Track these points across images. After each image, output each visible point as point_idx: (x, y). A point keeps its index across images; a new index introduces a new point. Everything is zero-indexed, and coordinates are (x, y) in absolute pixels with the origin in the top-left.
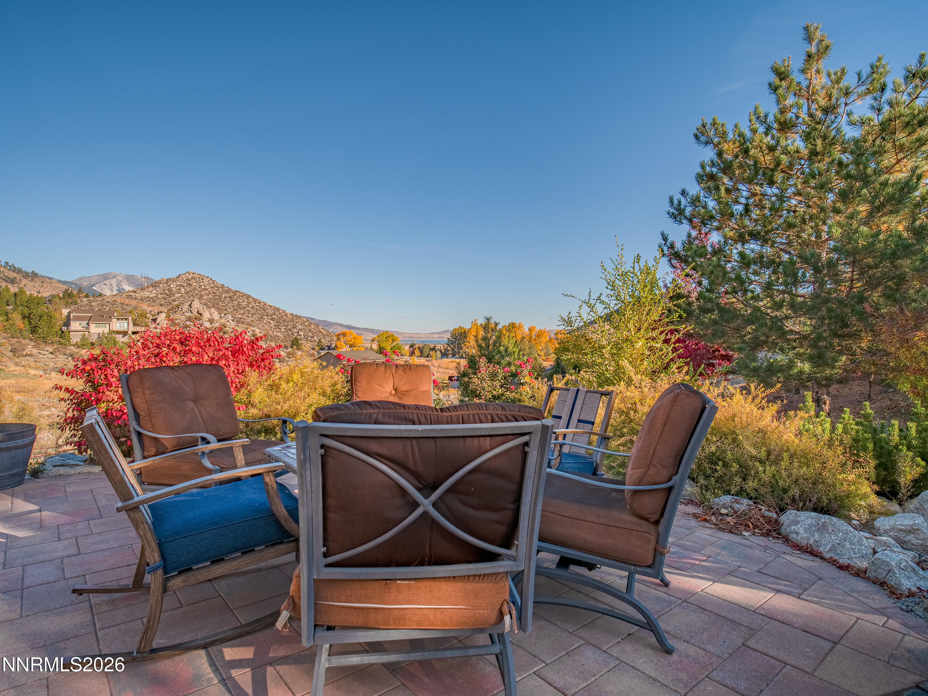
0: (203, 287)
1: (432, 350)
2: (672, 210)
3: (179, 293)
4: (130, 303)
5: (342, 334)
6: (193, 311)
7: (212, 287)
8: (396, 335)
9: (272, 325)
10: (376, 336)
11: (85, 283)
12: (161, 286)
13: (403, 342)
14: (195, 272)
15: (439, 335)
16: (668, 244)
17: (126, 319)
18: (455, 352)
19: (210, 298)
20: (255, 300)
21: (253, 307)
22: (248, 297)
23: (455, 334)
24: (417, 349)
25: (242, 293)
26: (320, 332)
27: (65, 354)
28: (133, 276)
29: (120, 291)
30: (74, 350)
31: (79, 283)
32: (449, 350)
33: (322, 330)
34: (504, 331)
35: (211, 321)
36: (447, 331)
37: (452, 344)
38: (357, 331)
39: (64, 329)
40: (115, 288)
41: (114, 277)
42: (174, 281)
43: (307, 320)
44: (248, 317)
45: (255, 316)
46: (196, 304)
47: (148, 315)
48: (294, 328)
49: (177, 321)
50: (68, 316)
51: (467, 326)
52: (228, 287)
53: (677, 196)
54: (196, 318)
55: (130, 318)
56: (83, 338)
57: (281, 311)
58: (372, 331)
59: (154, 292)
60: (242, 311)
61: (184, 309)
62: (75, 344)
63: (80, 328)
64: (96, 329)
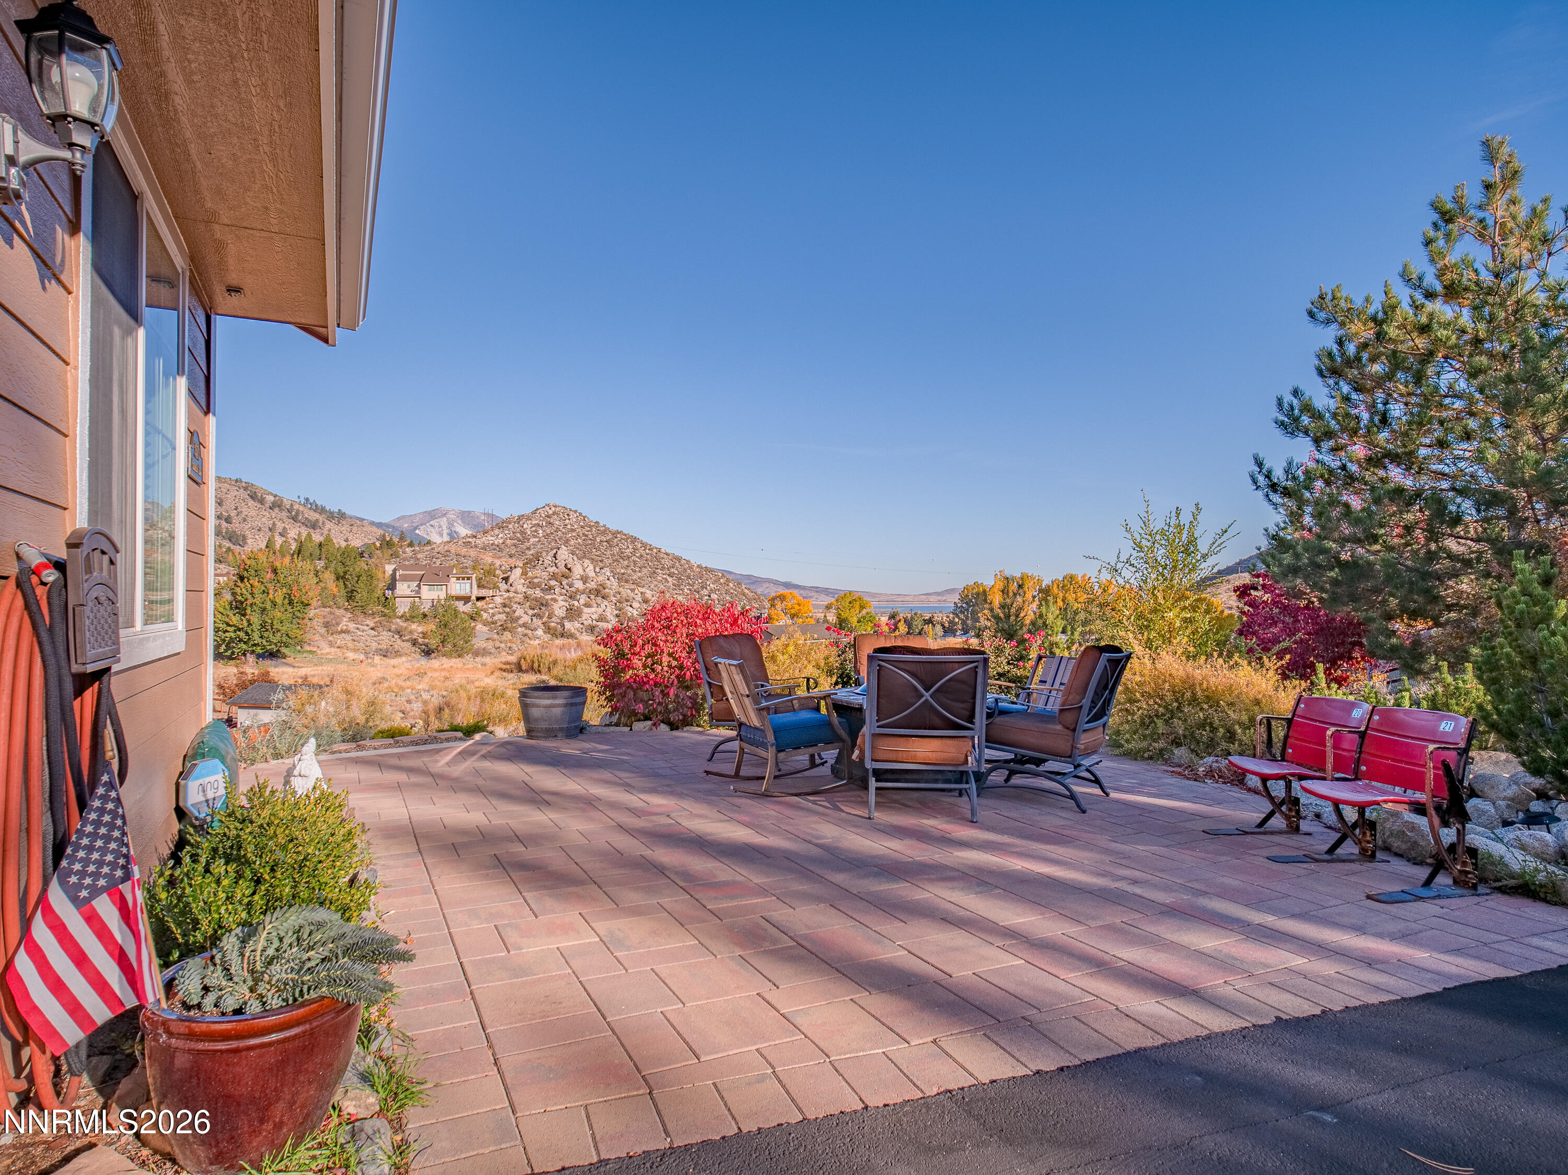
0: (569, 527)
1: (928, 624)
2: (1282, 418)
3: (535, 536)
4: (467, 554)
5: (779, 597)
6: (559, 565)
7: (582, 527)
8: (866, 598)
9: (670, 584)
10: (833, 600)
11: (406, 525)
12: (511, 526)
13: (877, 610)
14: (557, 504)
15: (939, 598)
16: (1264, 471)
17: (468, 578)
18: (967, 626)
19: (579, 544)
20: (644, 545)
21: (641, 556)
22: (634, 540)
23: (967, 596)
24: (902, 622)
25: (625, 535)
26: (744, 594)
27: (390, 630)
28: (469, 512)
29: (453, 536)
30: (402, 624)
31: (398, 525)
32: (956, 624)
33: (746, 591)
34: (1055, 590)
35: (584, 579)
36: (952, 591)
37: (962, 612)
38: (802, 592)
39: (389, 593)
40: (445, 532)
41: (444, 515)
42: (529, 519)
43: (723, 576)
44: (635, 571)
45: (645, 571)
46: (564, 553)
47: (498, 572)
48: (703, 587)
49: (536, 581)
50: (393, 576)
51: (988, 582)
52: (604, 526)
53: (1288, 398)
54: (563, 576)
55: (474, 576)
56: (413, 607)
57: (683, 562)
58: (826, 591)
59: (501, 535)
60: (626, 563)
61: (546, 562)
62: (402, 616)
63: (408, 592)
64: (430, 594)
